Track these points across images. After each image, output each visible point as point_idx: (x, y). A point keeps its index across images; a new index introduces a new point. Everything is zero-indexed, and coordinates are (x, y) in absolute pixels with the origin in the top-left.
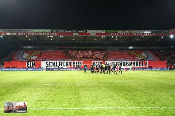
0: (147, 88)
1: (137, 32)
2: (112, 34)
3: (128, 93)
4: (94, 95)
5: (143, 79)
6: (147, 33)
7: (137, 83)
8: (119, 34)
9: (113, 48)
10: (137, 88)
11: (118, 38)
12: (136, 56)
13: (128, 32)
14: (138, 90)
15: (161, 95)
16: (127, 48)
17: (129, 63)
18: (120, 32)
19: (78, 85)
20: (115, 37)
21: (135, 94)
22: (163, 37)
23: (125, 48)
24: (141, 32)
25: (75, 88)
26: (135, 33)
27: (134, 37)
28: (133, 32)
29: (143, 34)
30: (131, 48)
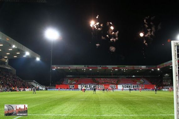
0: (143, 102)
1: (137, 66)
2: (122, 68)
3: (131, 105)
4: (109, 107)
5: (141, 97)
6: (143, 67)
7: (137, 99)
8: (126, 68)
9: (122, 76)
10: (137, 102)
11: (126, 70)
12: (137, 82)
13: (132, 66)
14: (137, 104)
15: (152, 106)
16: (131, 76)
17: (132, 86)
18: (127, 66)
19: (100, 100)
20: (123, 70)
21: (135, 106)
22: (153, 70)
23: (130, 76)
24: (139, 66)
25: (98, 102)
26: (136, 67)
27: (135, 70)
28: (135, 66)
29: (141, 68)
30: (134, 76)
